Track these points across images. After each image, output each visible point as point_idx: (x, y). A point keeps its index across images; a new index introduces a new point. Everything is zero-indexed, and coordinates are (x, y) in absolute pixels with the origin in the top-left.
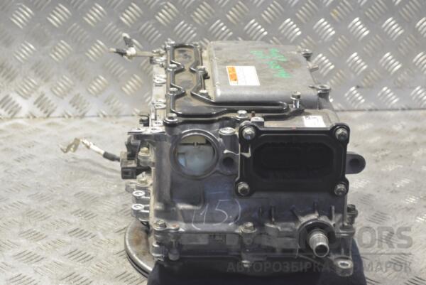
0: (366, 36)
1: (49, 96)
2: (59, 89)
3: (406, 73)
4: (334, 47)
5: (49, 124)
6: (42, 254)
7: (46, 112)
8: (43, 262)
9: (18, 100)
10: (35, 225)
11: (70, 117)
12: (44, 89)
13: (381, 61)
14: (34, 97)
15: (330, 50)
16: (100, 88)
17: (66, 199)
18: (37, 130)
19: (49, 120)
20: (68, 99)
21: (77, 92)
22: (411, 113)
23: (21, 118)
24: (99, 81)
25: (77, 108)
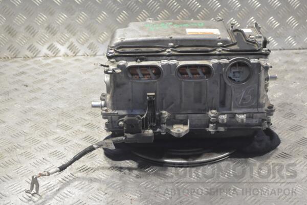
0: (259, 7)
1: (76, 44)
2: (81, 40)
3: (282, 29)
4: (240, 14)
5: (76, 60)
6: (69, 138)
7: (74, 53)
8: (70, 143)
9: (59, 46)
10: (66, 121)
11: (88, 55)
12: (73, 40)
13: (268, 21)
14: (67, 44)
15: (238, 15)
16: (105, 39)
17: (84, 105)
18: (70, 64)
19: (76, 58)
20: (87, 45)
21: (92, 41)
22: (285, 51)
23: (60, 56)
24: (104, 35)
25: (92, 51)
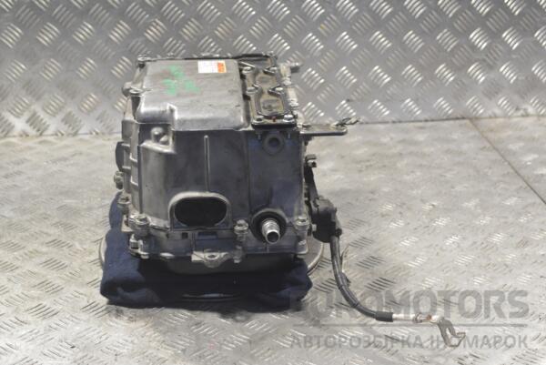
0: (355, 50)
1: (42, 115)
2: (52, 108)
3: (395, 86)
4: (323, 61)
5: (41, 142)
6: (18, 263)
7: (38, 130)
8: (18, 271)
9: (12, 119)
10: (15, 237)
11: (62, 135)
12: (37, 107)
13: (371, 74)
14: (26, 115)
15: (319, 64)
17: (49, 212)
18: (30, 148)
19: (43, 138)
20: (60, 116)
21: (69, 110)
22: (405, 125)
23: (14, 136)
24: (91, 99)
25: (70, 126)
